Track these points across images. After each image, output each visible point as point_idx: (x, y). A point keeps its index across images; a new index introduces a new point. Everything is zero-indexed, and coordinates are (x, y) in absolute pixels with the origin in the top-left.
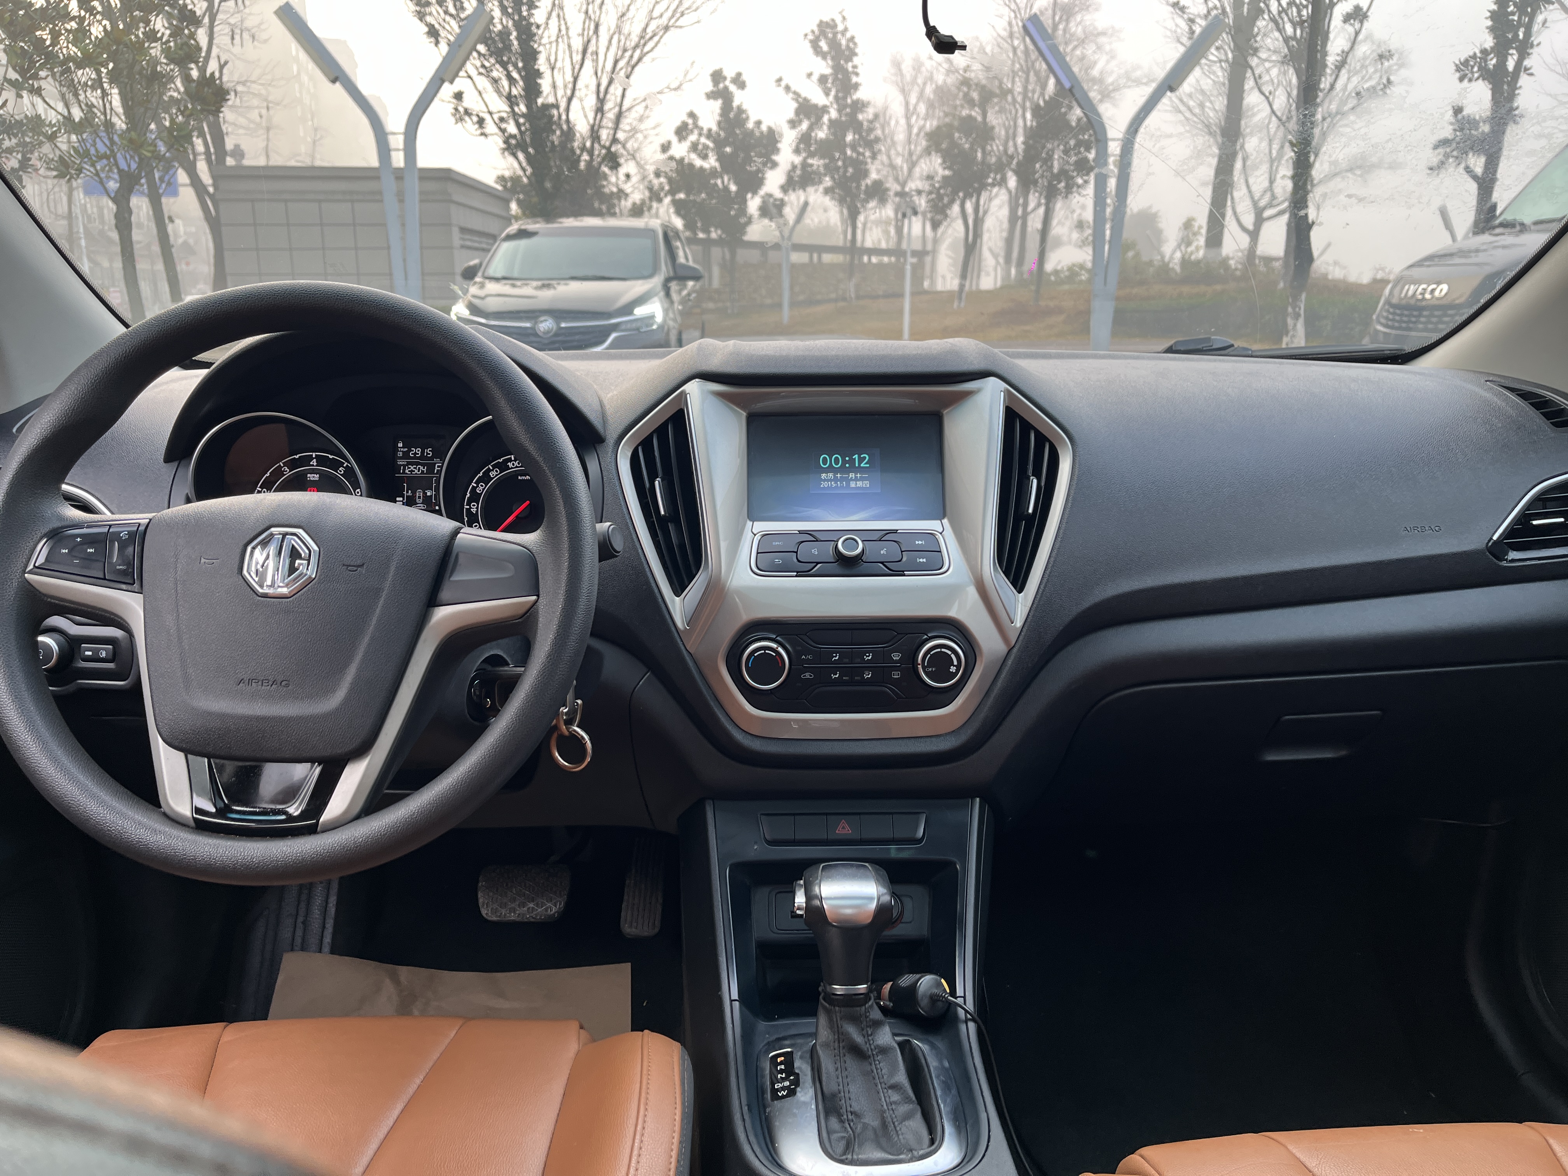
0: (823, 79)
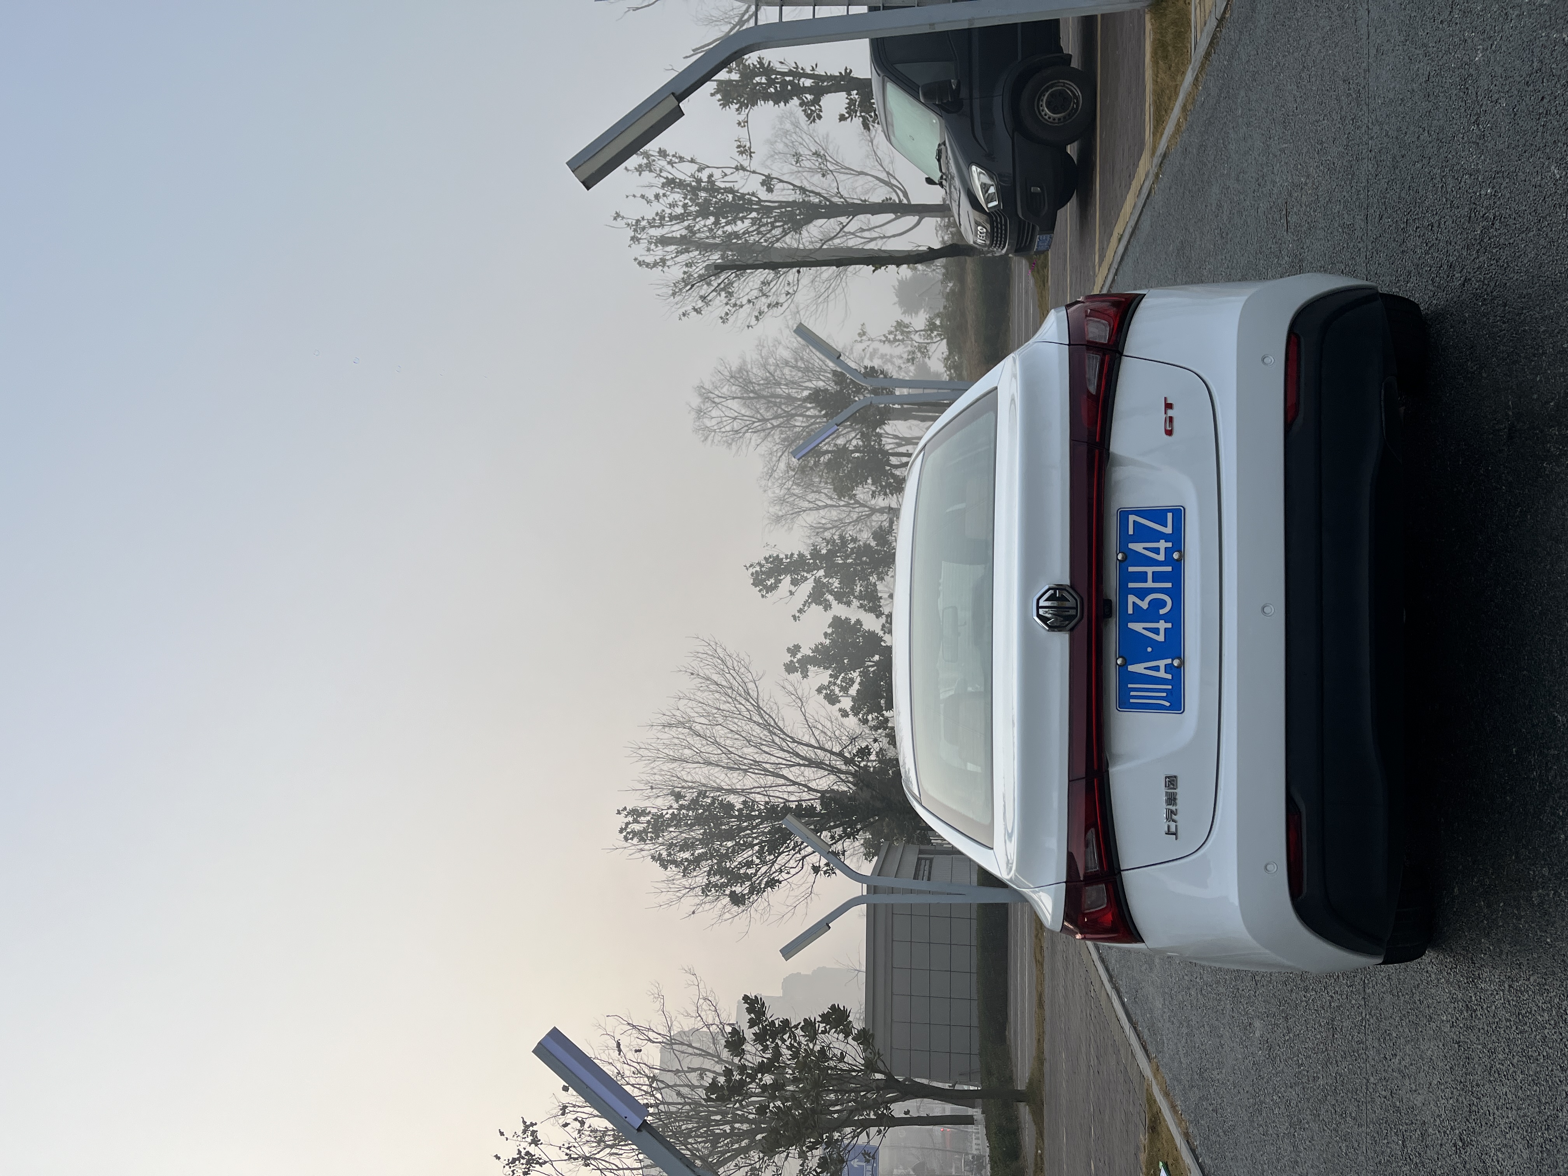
0: (795, 582)
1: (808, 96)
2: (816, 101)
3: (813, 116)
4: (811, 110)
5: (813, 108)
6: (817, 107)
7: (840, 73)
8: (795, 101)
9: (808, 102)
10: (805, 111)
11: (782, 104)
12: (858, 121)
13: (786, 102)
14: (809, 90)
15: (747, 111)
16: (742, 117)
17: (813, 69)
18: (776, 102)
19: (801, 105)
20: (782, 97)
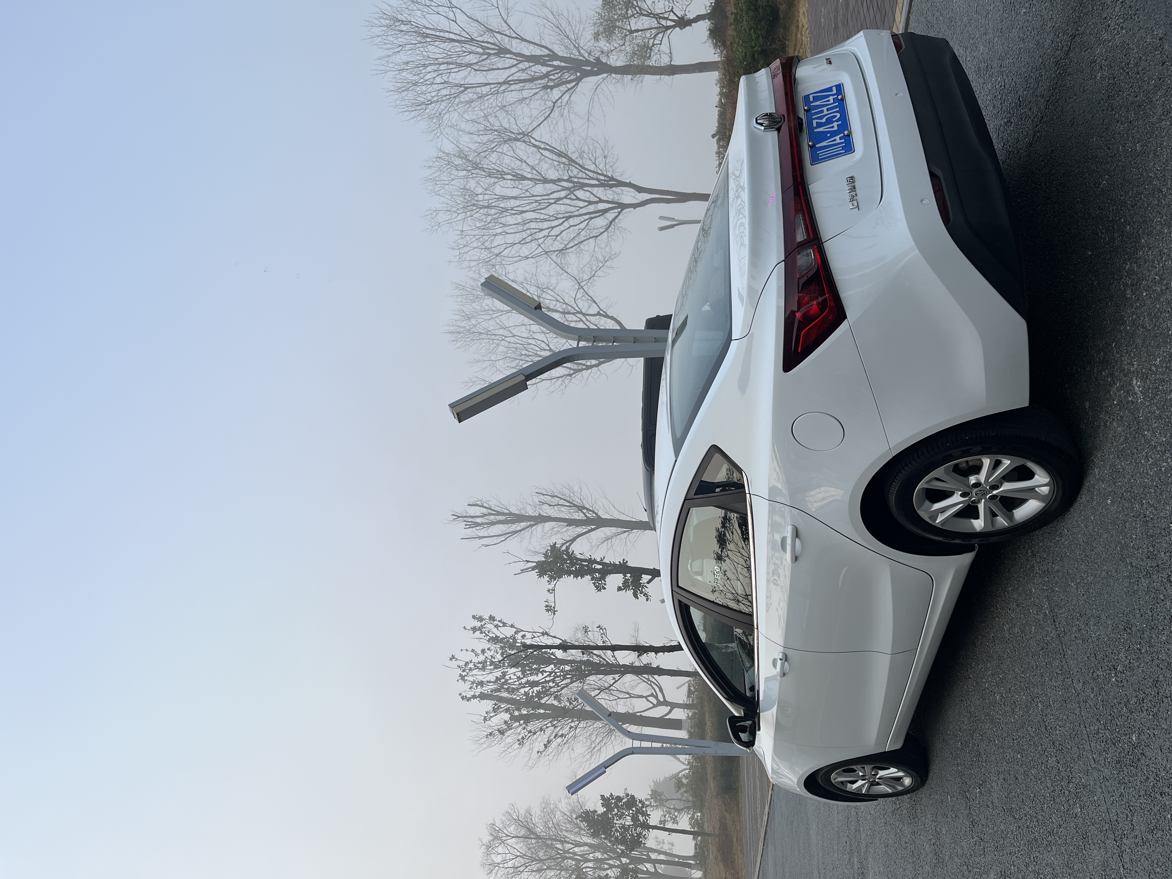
1: (597, 574)
2: (603, 578)
3: (600, 588)
4: (599, 584)
5: (600, 582)
6: (603, 582)
7: (620, 562)
8: (588, 577)
9: (597, 578)
10: (594, 583)
11: (580, 577)
12: (630, 593)
13: (582, 577)
14: (598, 571)
15: (555, 582)
16: (551, 587)
17: (602, 560)
18: (576, 576)
19: (592, 579)
20: (579, 573)
